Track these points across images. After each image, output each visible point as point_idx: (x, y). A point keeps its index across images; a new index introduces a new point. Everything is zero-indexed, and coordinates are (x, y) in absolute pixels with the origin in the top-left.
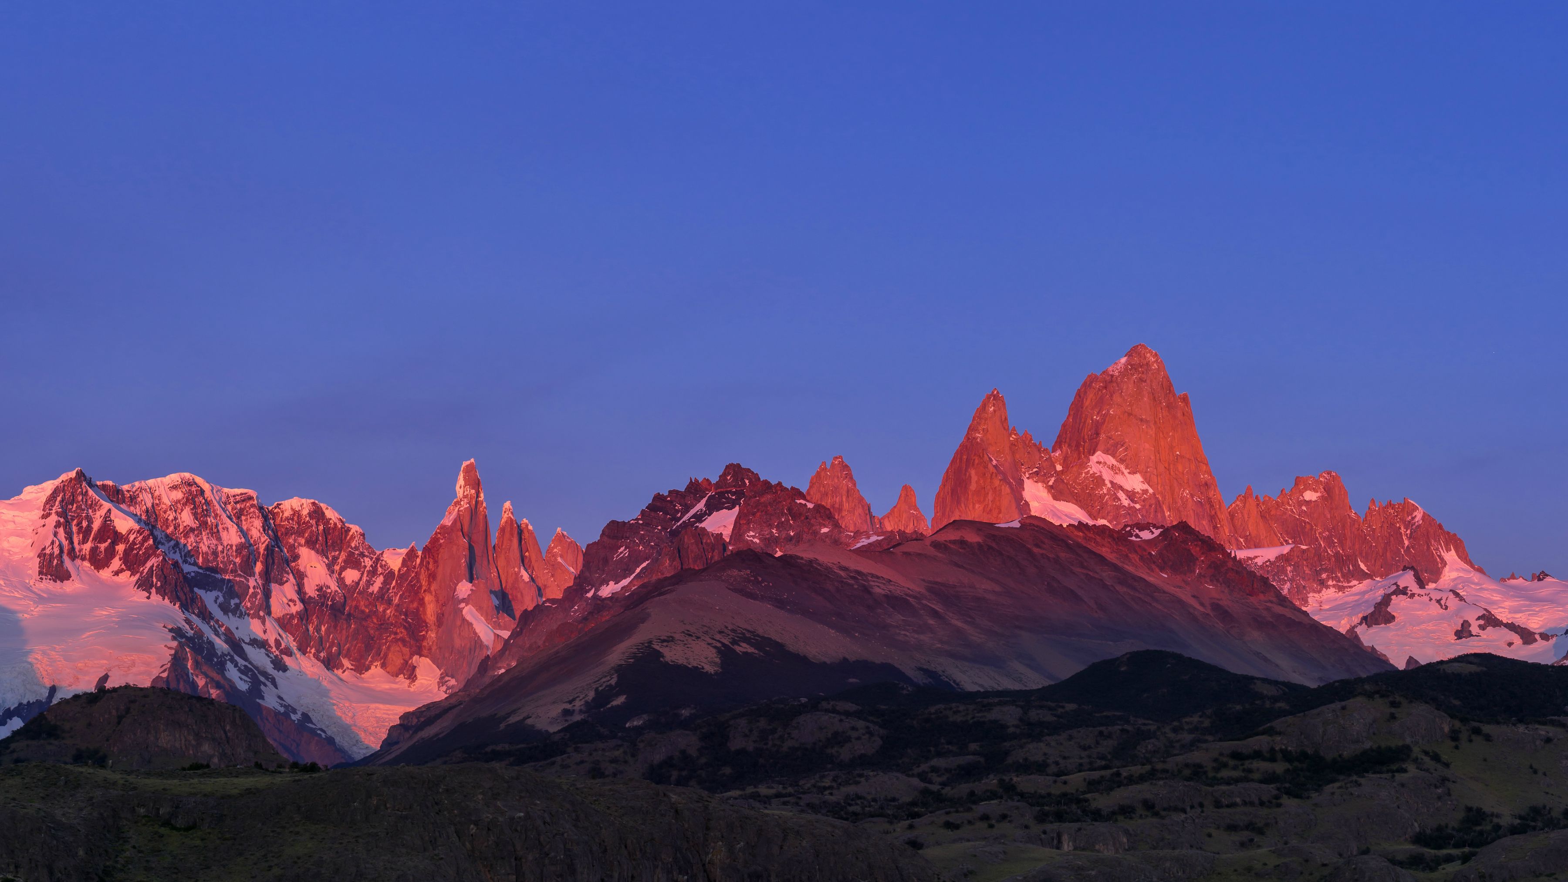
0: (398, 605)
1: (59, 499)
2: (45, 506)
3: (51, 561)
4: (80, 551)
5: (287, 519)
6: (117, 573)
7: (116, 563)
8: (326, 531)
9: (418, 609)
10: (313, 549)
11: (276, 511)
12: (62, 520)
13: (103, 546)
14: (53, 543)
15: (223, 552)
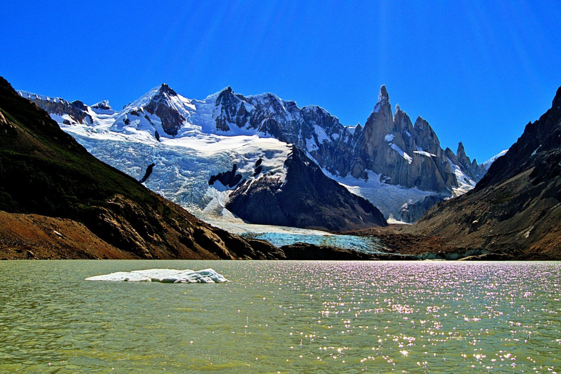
0: (356, 148)
1: (222, 98)
2: (216, 101)
3: (221, 123)
4: (232, 119)
5: (308, 113)
6: (248, 129)
7: (247, 124)
8: (324, 118)
9: (365, 149)
10: (319, 125)
11: (303, 110)
12: (224, 106)
13: (241, 117)
14: (221, 115)
15: (286, 124)
